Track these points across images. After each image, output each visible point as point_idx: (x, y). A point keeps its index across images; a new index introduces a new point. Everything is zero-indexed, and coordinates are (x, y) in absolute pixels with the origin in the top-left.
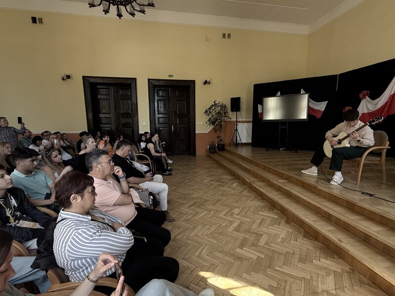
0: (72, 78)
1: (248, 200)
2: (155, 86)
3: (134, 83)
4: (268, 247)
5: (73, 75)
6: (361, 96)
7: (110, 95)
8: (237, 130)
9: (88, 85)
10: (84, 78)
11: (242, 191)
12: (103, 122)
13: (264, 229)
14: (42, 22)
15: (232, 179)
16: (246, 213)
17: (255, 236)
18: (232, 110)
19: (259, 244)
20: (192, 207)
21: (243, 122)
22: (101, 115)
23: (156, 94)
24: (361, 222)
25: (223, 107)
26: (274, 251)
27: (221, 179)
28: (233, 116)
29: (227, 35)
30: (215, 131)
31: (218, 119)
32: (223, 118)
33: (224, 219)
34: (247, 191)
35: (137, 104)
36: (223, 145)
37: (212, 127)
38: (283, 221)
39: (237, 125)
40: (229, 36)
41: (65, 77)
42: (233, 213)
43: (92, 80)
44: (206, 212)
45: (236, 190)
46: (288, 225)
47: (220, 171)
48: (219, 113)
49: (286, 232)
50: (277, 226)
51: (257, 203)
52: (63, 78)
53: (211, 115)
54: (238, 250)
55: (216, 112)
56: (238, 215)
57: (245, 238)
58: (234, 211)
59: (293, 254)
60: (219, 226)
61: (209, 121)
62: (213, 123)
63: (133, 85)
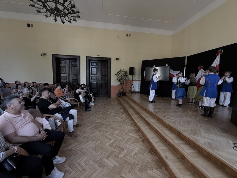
0: (47, 55)
1: (126, 125)
2: (90, 60)
3: (79, 59)
4: (124, 158)
5: (47, 53)
6: (199, 68)
7: (67, 64)
8: (132, 84)
9: (55, 59)
10: (53, 55)
11: (126, 120)
12: (62, 78)
13: (127, 146)
14: (32, 27)
15: (123, 112)
16: (121, 134)
17: (120, 150)
18: (130, 74)
19: (120, 156)
20: (92, 129)
21: (136, 80)
22: (62, 75)
23: (91, 64)
24: (181, 146)
25: (125, 72)
26: (126, 162)
27: (117, 111)
28: (130, 77)
29: (128, 35)
30: (121, 85)
31: (123, 78)
32: (125, 78)
33: (107, 137)
34: (128, 119)
35: (80, 69)
36: (125, 93)
37: (120, 83)
38: (141, 140)
39: (132, 82)
40: (130, 35)
41: (43, 55)
42: (114, 134)
43: (57, 56)
44: (99, 132)
45: (123, 119)
46: (142, 143)
47: (119, 107)
48: (123, 75)
49: (139, 148)
50: (136, 144)
51: (131, 128)
52: (42, 55)
53: (118, 76)
54: (105, 160)
55: (122, 75)
56: (116, 135)
57: (113, 151)
58: (115, 132)
59: (138, 164)
60: (102, 142)
61: (118, 79)
62: (120, 81)
63: (78, 60)
